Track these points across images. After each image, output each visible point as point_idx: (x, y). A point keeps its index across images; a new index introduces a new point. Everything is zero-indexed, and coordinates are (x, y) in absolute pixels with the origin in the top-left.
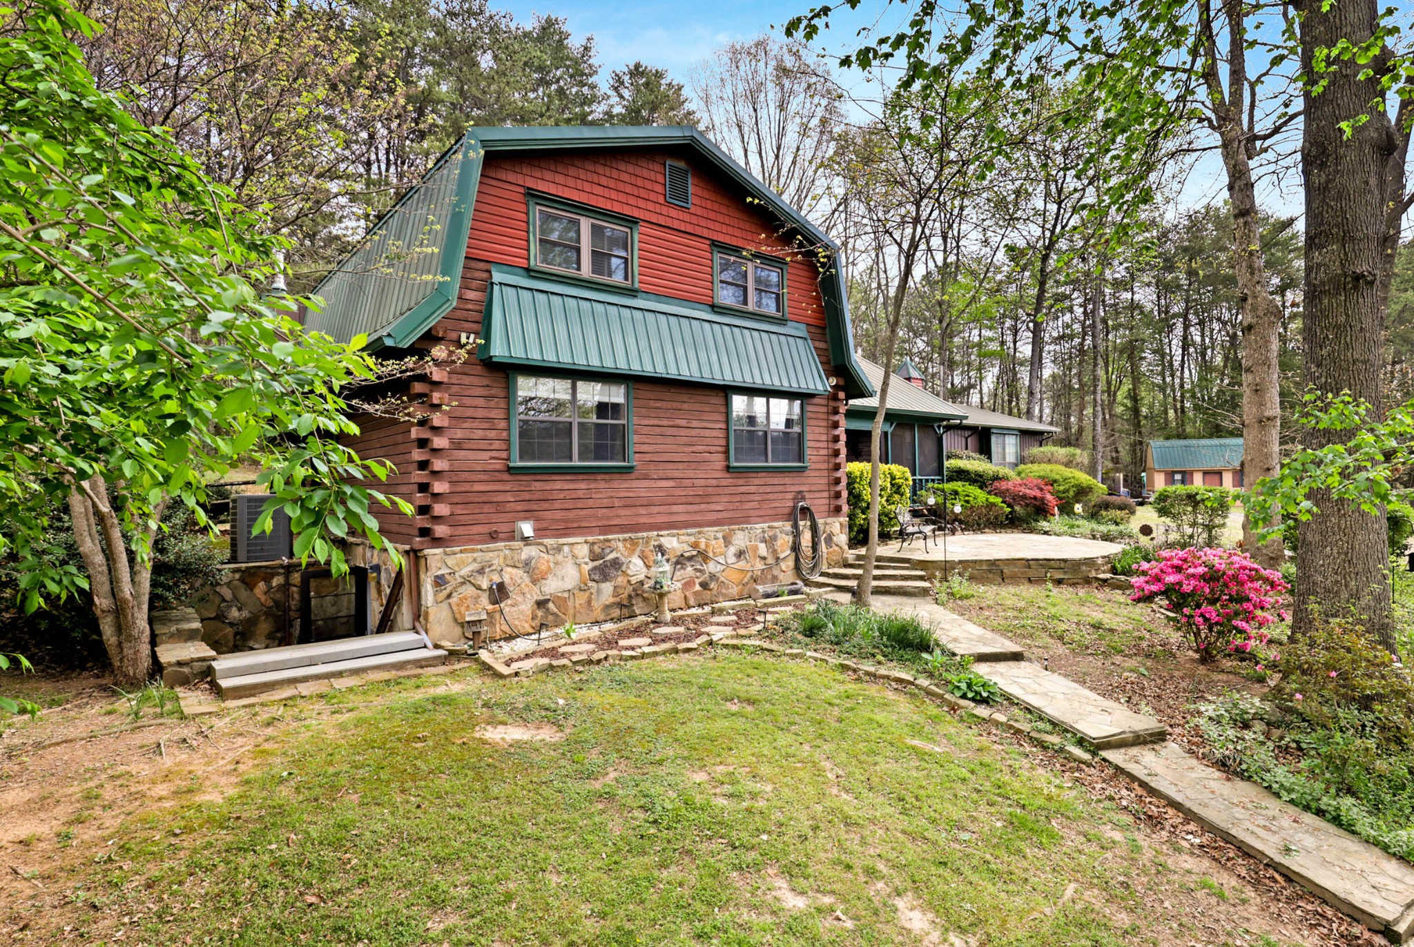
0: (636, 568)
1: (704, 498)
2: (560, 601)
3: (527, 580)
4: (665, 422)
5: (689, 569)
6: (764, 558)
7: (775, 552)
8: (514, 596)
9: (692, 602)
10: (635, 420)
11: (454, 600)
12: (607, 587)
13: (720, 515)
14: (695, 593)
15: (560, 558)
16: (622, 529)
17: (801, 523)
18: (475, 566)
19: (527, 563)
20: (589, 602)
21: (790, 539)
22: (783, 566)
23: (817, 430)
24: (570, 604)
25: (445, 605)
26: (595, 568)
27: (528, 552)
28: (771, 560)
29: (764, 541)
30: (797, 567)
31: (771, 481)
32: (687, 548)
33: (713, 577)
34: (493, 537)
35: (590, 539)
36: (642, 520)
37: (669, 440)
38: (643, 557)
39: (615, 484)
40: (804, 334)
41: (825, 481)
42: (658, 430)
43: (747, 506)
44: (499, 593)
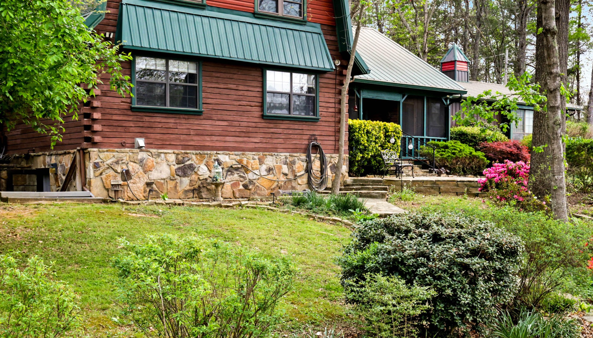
0: (203, 171)
1: (247, 134)
2: (160, 185)
3: (141, 171)
4: (222, 86)
5: (236, 175)
6: (286, 175)
7: (293, 171)
8: (135, 178)
9: (237, 195)
10: (203, 84)
11: (104, 176)
12: (186, 181)
13: (257, 145)
14: (240, 190)
15: (159, 160)
16: (195, 148)
17: (313, 155)
18: (114, 160)
19: (141, 161)
20: (176, 187)
21: (305, 164)
22: (299, 181)
23: (327, 95)
24: (165, 187)
25: (99, 179)
26: (179, 168)
27: (142, 155)
28: (291, 176)
29: (286, 163)
30: (309, 183)
31: (292, 126)
32: (234, 162)
33: (251, 182)
34: (123, 145)
35: (176, 151)
36: (207, 144)
37: (224, 97)
38: (207, 165)
39: (191, 121)
40: (319, 30)
41: (332, 129)
42: (217, 91)
43: (275, 141)
44: (126, 175)
